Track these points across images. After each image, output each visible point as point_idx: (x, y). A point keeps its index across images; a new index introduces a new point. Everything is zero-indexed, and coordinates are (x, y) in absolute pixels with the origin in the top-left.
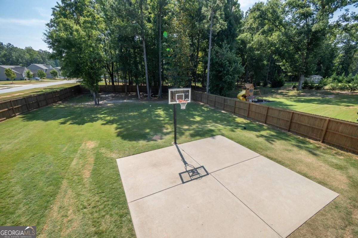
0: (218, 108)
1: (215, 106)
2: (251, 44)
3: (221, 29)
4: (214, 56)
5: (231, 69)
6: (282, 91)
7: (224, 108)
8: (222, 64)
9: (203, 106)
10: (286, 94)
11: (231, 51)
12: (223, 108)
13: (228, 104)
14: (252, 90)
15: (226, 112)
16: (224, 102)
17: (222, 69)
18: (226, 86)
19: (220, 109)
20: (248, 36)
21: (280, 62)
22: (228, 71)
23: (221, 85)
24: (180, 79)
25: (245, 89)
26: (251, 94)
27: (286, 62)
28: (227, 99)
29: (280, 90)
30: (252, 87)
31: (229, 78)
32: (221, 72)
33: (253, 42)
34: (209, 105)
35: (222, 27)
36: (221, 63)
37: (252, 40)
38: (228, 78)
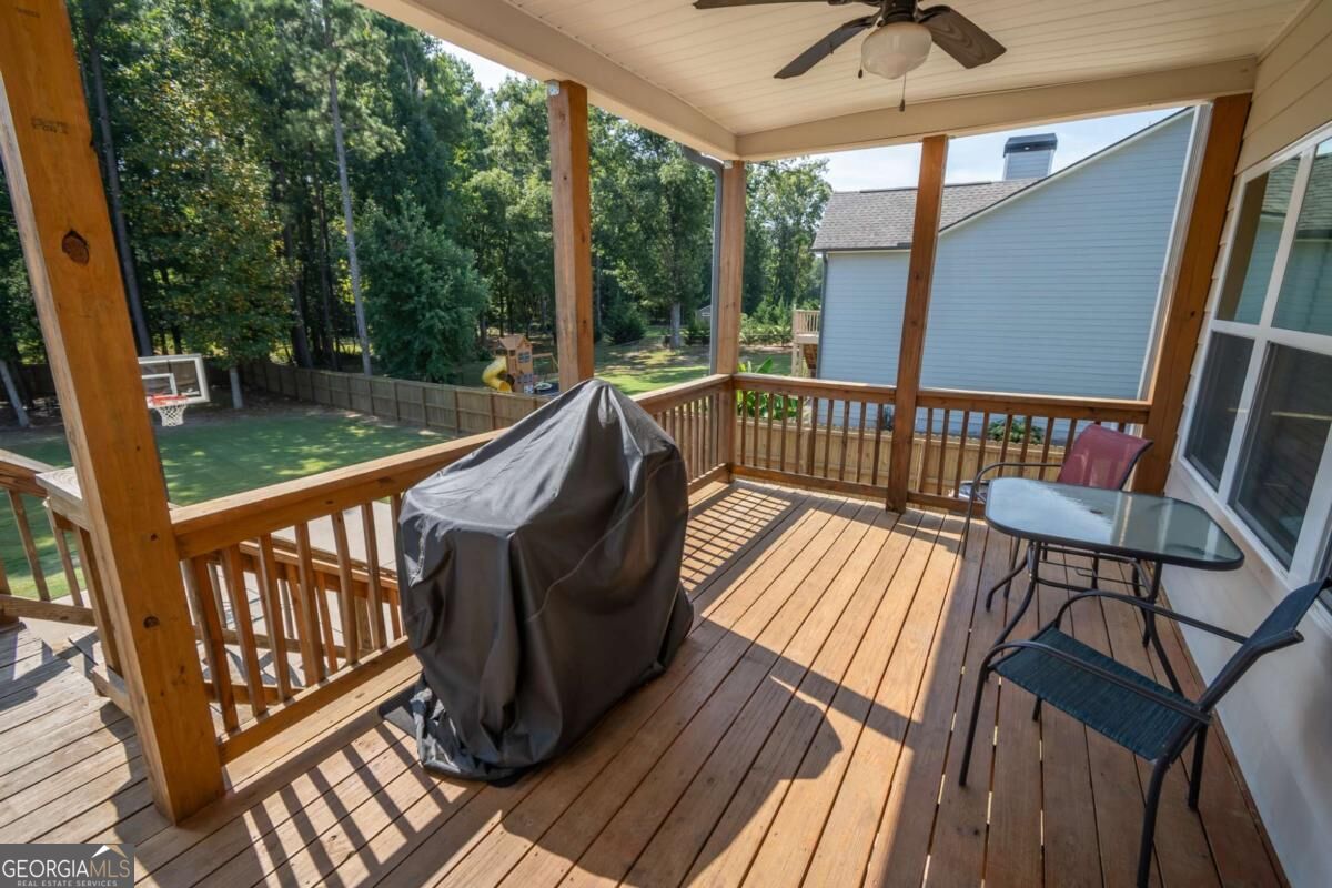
0: (408, 424)
1: (399, 419)
2: (518, 207)
3: (383, 151)
4: (370, 240)
5: (442, 287)
6: (636, 354)
7: (427, 419)
8: (406, 269)
9: (353, 422)
10: (641, 363)
11: (433, 227)
12: (423, 420)
13: (437, 406)
14: (528, 353)
15: (432, 433)
16: (425, 402)
17: (409, 289)
18: (437, 347)
19: (416, 427)
20: (502, 180)
21: (613, 268)
22: (433, 294)
23: (417, 345)
24: (242, 327)
25: (503, 352)
26: (528, 368)
27: (630, 267)
28: (432, 389)
29: (629, 351)
30: (524, 346)
31: (440, 319)
32: (410, 297)
33: (523, 202)
34: (379, 416)
35: (386, 142)
36: (402, 267)
37: (522, 195)
38: (438, 319)
